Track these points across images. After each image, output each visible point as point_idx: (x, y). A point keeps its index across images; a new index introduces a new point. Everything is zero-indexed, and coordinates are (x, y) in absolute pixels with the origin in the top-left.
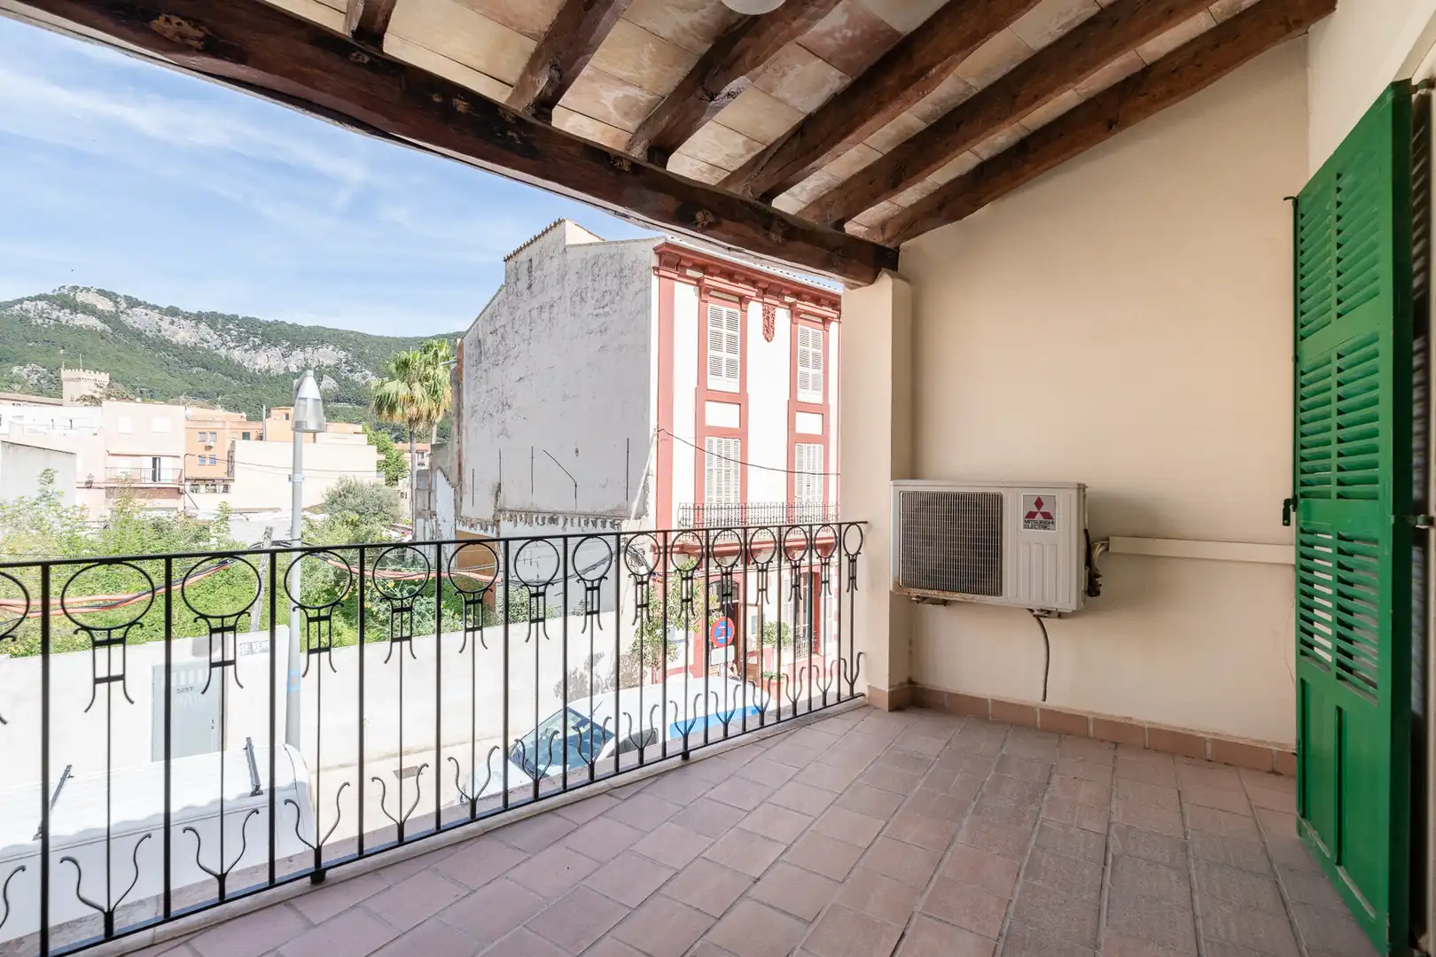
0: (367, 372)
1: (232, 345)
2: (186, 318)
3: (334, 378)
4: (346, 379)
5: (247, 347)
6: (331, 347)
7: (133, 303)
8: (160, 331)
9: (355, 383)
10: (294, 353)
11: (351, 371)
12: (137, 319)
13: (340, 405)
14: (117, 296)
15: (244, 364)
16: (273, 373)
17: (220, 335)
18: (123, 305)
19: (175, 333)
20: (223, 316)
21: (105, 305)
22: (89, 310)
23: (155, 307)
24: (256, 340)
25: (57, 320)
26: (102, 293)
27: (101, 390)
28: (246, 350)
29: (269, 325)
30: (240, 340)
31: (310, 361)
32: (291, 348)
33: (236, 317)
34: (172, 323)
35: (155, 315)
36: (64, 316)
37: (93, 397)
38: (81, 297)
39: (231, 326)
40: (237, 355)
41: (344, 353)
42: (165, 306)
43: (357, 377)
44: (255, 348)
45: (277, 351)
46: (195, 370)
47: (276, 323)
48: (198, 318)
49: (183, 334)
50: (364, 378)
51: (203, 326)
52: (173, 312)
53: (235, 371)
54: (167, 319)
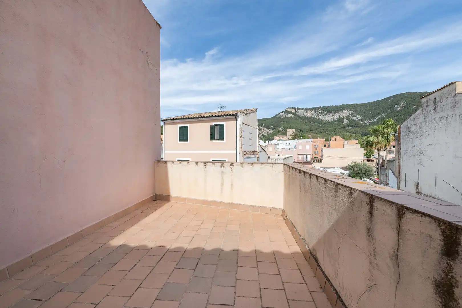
0: (358, 116)
1: (320, 115)
2: (309, 110)
3: (347, 120)
4: (352, 119)
5: (323, 115)
6: (347, 110)
7: (298, 109)
8: (304, 115)
9: (354, 120)
10: (336, 114)
11: (353, 117)
12: (300, 113)
13: (350, 128)
14: (296, 108)
15: (323, 120)
16: (330, 121)
17: (317, 113)
18: (297, 110)
19: (307, 115)
20: (317, 108)
21: (293, 111)
22: (291, 113)
23: (303, 109)
24: (325, 112)
25: (285, 116)
26: (293, 108)
27: (293, 133)
28: (323, 116)
29: (328, 107)
30: (322, 113)
31: (340, 116)
32: (335, 113)
33: (321, 107)
34: (306, 112)
35: (303, 111)
36: (286, 115)
37: (292, 135)
38: (289, 110)
39: (319, 110)
40: (321, 117)
41: (351, 111)
42: (305, 108)
43: (355, 118)
44: (325, 115)
45: (331, 114)
46: (311, 123)
47: (331, 106)
48: (312, 109)
49: (308, 114)
50: (357, 118)
51: (313, 111)
52: (306, 109)
53: (320, 122)
54: (305, 111)
